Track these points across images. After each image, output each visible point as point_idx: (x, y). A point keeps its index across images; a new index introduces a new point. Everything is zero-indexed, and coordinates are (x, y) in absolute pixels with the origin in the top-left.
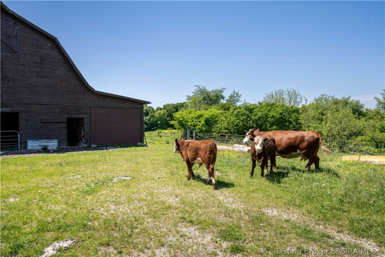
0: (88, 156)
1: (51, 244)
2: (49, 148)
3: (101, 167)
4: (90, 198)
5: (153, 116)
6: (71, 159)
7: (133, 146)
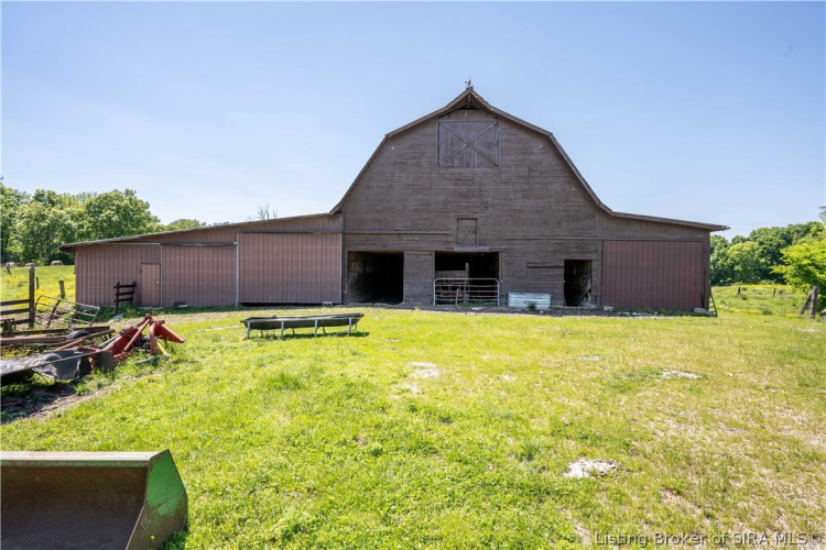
0: (603, 326)
1: (577, 460)
2: (538, 307)
3: (632, 348)
4: (624, 398)
5: (724, 254)
6: (576, 328)
7: (687, 315)
